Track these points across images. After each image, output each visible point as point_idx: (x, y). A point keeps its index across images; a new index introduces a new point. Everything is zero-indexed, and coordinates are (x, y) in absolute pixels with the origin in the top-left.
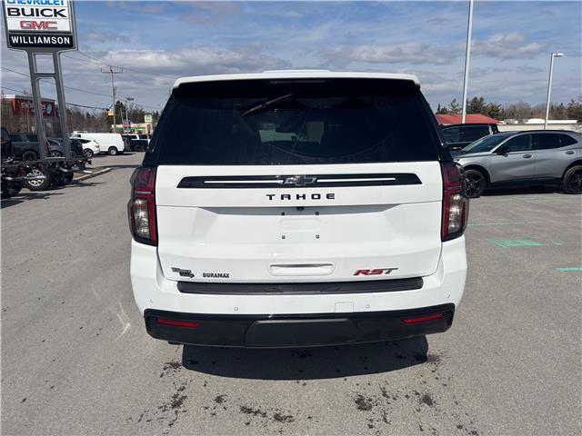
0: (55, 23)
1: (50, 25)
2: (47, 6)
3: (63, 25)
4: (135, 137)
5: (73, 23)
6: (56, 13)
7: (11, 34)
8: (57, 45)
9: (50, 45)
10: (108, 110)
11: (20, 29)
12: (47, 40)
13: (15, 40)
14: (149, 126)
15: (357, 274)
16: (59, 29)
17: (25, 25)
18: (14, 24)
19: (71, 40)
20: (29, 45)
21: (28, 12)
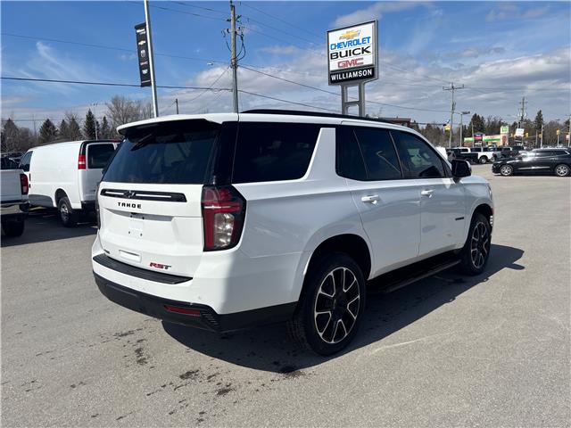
0: (362, 59)
1: (358, 62)
2: (358, 46)
3: (368, 59)
4: (467, 150)
5: (376, 58)
6: (364, 50)
7: (332, 73)
8: (363, 77)
9: (358, 78)
10: (445, 125)
11: (337, 68)
12: (355, 75)
13: (334, 78)
14: (504, 138)
15: (151, 264)
16: (365, 64)
17: (341, 65)
18: (334, 65)
19: (373, 72)
20: (343, 80)
21: (343, 54)
